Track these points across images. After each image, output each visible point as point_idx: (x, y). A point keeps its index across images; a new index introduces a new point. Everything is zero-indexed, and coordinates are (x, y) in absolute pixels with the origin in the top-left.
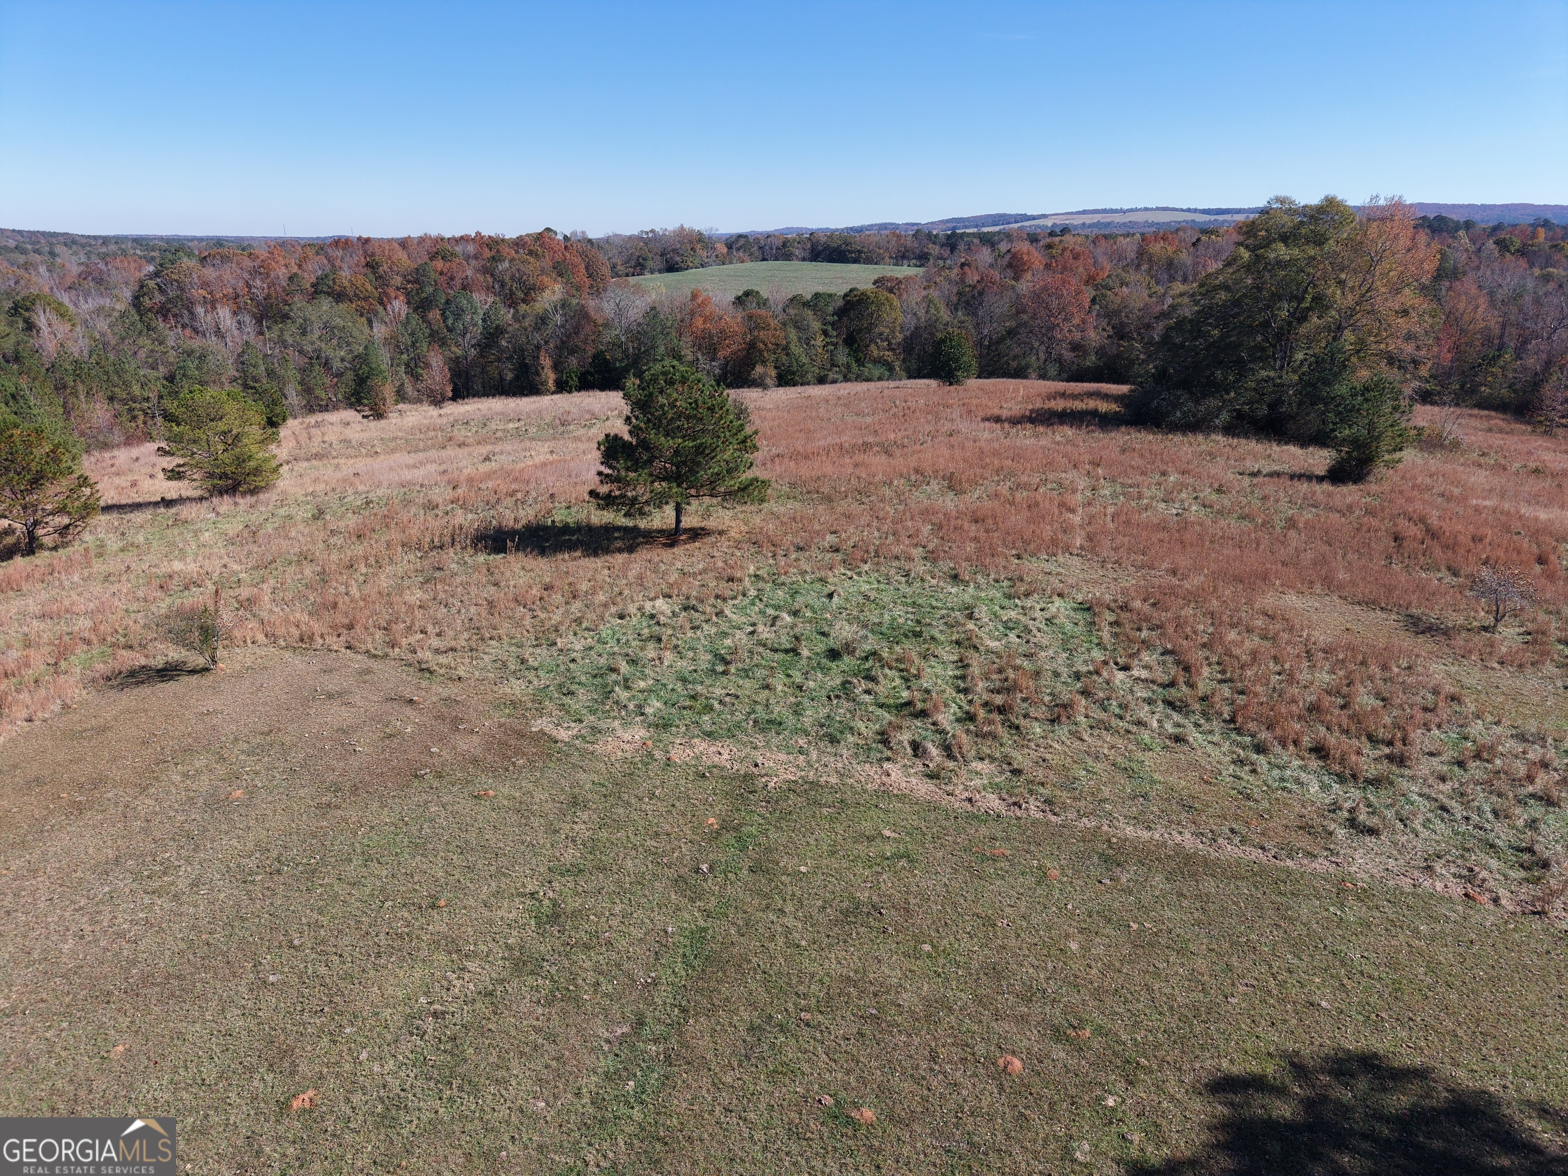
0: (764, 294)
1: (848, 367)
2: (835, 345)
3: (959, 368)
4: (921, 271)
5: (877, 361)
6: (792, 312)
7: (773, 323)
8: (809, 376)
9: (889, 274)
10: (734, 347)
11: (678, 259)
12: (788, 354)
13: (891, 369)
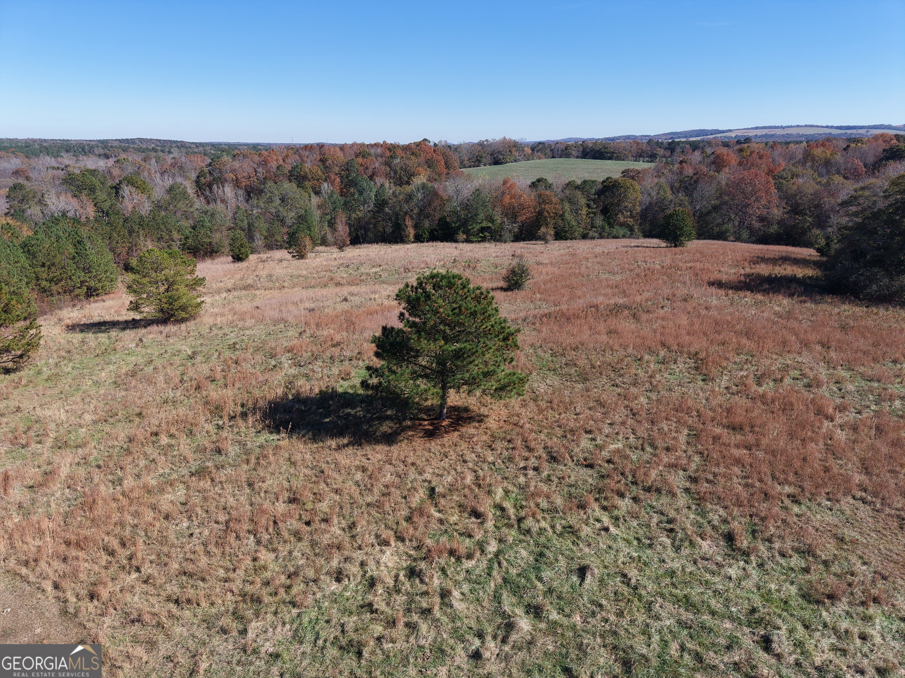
0: (550, 180)
1: (603, 228)
2: (594, 213)
3: (682, 235)
4: (652, 165)
5: (622, 225)
6: (567, 192)
7: (554, 200)
8: (576, 234)
9: (632, 167)
10: (528, 215)
11: (501, 157)
12: (563, 220)
13: (631, 230)
